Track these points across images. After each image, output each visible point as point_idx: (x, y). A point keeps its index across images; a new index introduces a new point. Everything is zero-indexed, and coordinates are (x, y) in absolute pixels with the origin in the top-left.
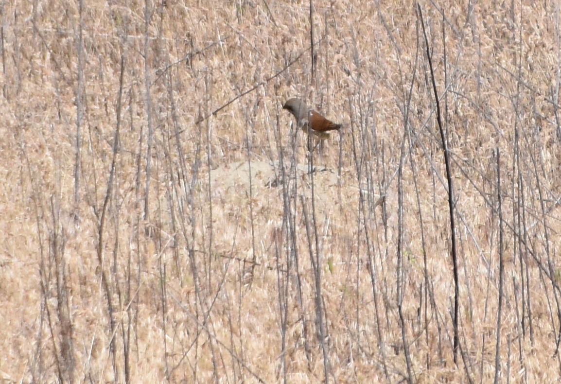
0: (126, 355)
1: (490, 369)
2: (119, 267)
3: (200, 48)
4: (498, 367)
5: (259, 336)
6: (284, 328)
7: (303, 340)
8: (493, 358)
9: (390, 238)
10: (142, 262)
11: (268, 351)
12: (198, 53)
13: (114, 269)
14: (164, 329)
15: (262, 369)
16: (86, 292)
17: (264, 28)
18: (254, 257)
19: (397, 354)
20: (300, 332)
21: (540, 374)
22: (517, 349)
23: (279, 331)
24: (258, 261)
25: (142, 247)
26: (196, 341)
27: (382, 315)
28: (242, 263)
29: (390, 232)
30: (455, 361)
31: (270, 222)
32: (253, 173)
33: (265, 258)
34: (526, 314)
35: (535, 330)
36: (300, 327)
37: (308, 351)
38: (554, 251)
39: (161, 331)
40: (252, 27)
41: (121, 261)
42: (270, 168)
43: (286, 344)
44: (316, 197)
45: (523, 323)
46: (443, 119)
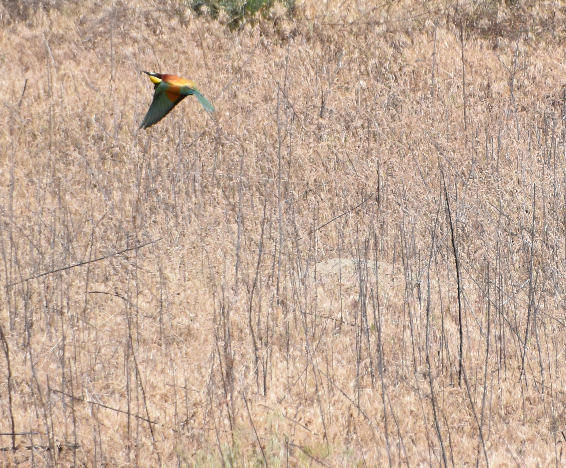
0: (265, 377)
1: (481, 389)
2: (262, 323)
3: (313, 188)
4: (485, 388)
5: (343, 366)
6: (359, 362)
7: (369, 369)
8: (483, 382)
9: (422, 308)
10: (275, 319)
11: (349, 376)
12: (311, 191)
13: (259, 324)
14: (287, 361)
15: (344, 386)
16: (241, 337)
17: (350, 177)
18: (342, 318)
19: (425, 378)
20: (368, 364)
21: (510, 392)
22: (497, 377)
23: (356, 364)
24: (344, 320)
25: (275, 311)
26: (306, 369)
27: (417, 355)
28: (334, 321)
29: (422, 304)
30: (459, 384)
31: (351, 297)
32: (342, 265)
33: (348, 318)
34: (502, 356)
35: (508, 366)
36: (368, 361)
37: (373, 376)
38: (520, 317)
39: (285, 362)
40: (342, 176)
41: (263, 320)
42: (352, 263)
43: (360, 372)
44: (379, 280)
45: (501, 361)
46: (455, 234)
